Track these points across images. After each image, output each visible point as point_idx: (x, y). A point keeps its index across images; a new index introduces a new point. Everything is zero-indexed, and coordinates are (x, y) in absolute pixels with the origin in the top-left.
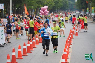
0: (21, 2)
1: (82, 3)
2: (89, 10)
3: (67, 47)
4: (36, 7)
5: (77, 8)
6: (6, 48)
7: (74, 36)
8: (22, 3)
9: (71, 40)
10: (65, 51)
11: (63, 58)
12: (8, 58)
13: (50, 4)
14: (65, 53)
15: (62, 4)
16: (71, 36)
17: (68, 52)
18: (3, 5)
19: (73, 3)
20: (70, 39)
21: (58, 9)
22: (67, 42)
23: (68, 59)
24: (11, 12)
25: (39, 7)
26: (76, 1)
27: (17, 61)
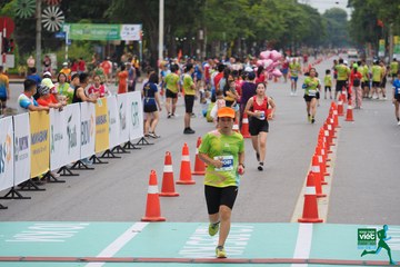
0: (190, 21)
1: (365, 25)
2: (387, 44)
3: (323, 152)
4: (235, 35)
5: (350, 39)
7: (341, 120)
8: (193, 22)
9: (332, 132)
10: (315, 162)
11: (309, 184)
12: (153, 181)
13: (274, 26)
14: (317, 169)
15: (308, 28)
16: (332, 121)
17: (323, 167)
18: (138, 27)
19: (340, 25)
20: (330, 127)
21: (296, 41)
23: (323, 187)
24: (161, 48)
25: (241, 34)
26: (349, 18)
27: (178, 189)
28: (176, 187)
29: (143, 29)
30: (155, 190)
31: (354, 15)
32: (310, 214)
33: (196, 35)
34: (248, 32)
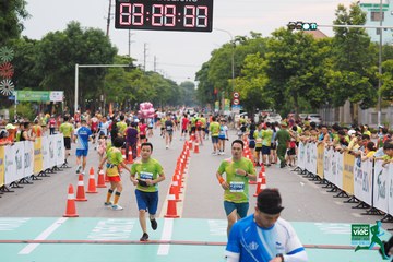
0: (95, 89)
1: (207, 92)
2: (220, 104)
3: (180, 173)
4: (123, 98)
5: (197, 101)
6: (66, 172)
7: (191, 152)
9: (185, 160)
10: (175, 179)
11: (171, 193)
12: (71, 191)
13: (148, 92)
14: (176, 184)
15: (170, 93)
16: (185, 153)
17: (180, 182)
18: (61, 93)
19: (190, 92)
20: (184, 157)
21: (162, 102)
22: (179, 162)
23: (180, 196)
24: (76, 106)
25: (127, 98)
26: (196, 88)
27: (87, 196)
28: (86, 195)
29: (65, 94)
30: (72, 197)
31: (200, 86)
32: (172, 212)
33: (99, 98)
34: (132, 96)
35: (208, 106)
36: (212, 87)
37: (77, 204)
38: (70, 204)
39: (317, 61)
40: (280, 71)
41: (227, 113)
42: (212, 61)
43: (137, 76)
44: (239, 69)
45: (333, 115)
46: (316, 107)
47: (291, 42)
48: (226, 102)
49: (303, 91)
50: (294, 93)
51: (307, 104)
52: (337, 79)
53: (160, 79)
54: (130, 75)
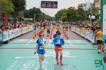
6: (33, 31)
24: (35, 21)
26: (55, 18)
28: (36, 35)
29: (33, 19)
32: (51, 38)
33: (39, 19)
35: (57, 21)
36: (57, 18)
37: (35, 37)
38: (34, 37)
39: (75, 13)
40: (69, 15)
41: (60, 22)
42: (57, 13)
43: (45, 16)
44: (62, 15)
45: (77, 22)
46: (75, 21)
47: (71, 10)
48: (60, 20)
49: (72, 18)
50: (71, 19)
51: (73, 20)
52: (78, 16)
53: (49, 16)
54: (44, 16)
